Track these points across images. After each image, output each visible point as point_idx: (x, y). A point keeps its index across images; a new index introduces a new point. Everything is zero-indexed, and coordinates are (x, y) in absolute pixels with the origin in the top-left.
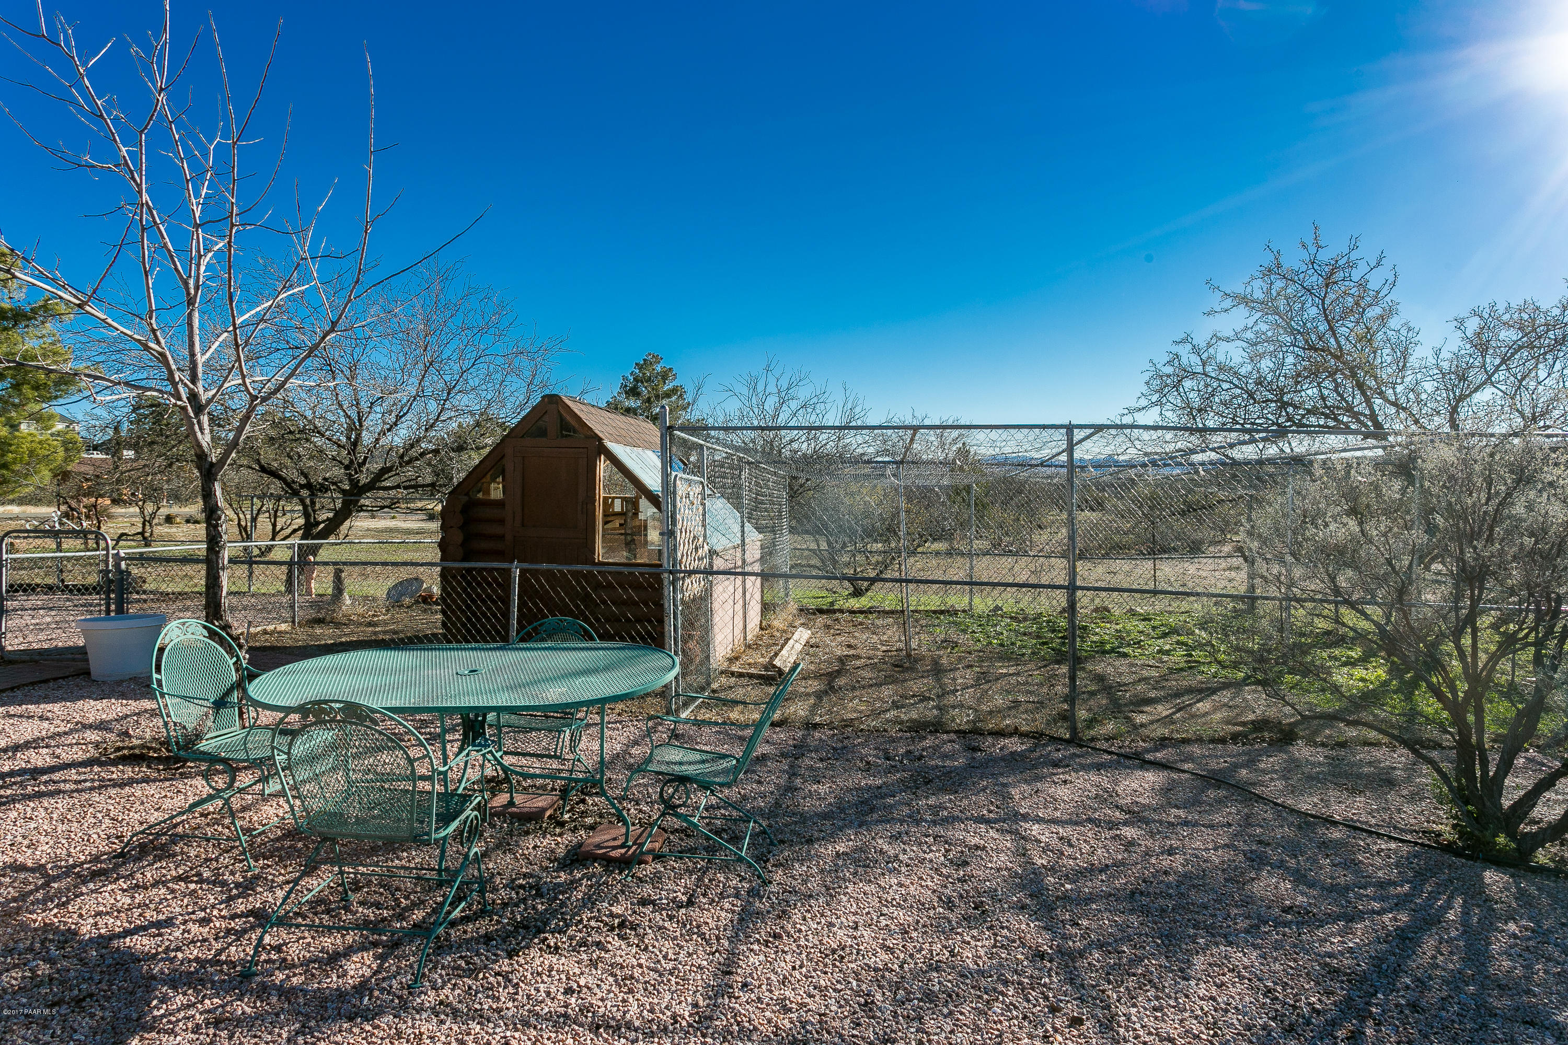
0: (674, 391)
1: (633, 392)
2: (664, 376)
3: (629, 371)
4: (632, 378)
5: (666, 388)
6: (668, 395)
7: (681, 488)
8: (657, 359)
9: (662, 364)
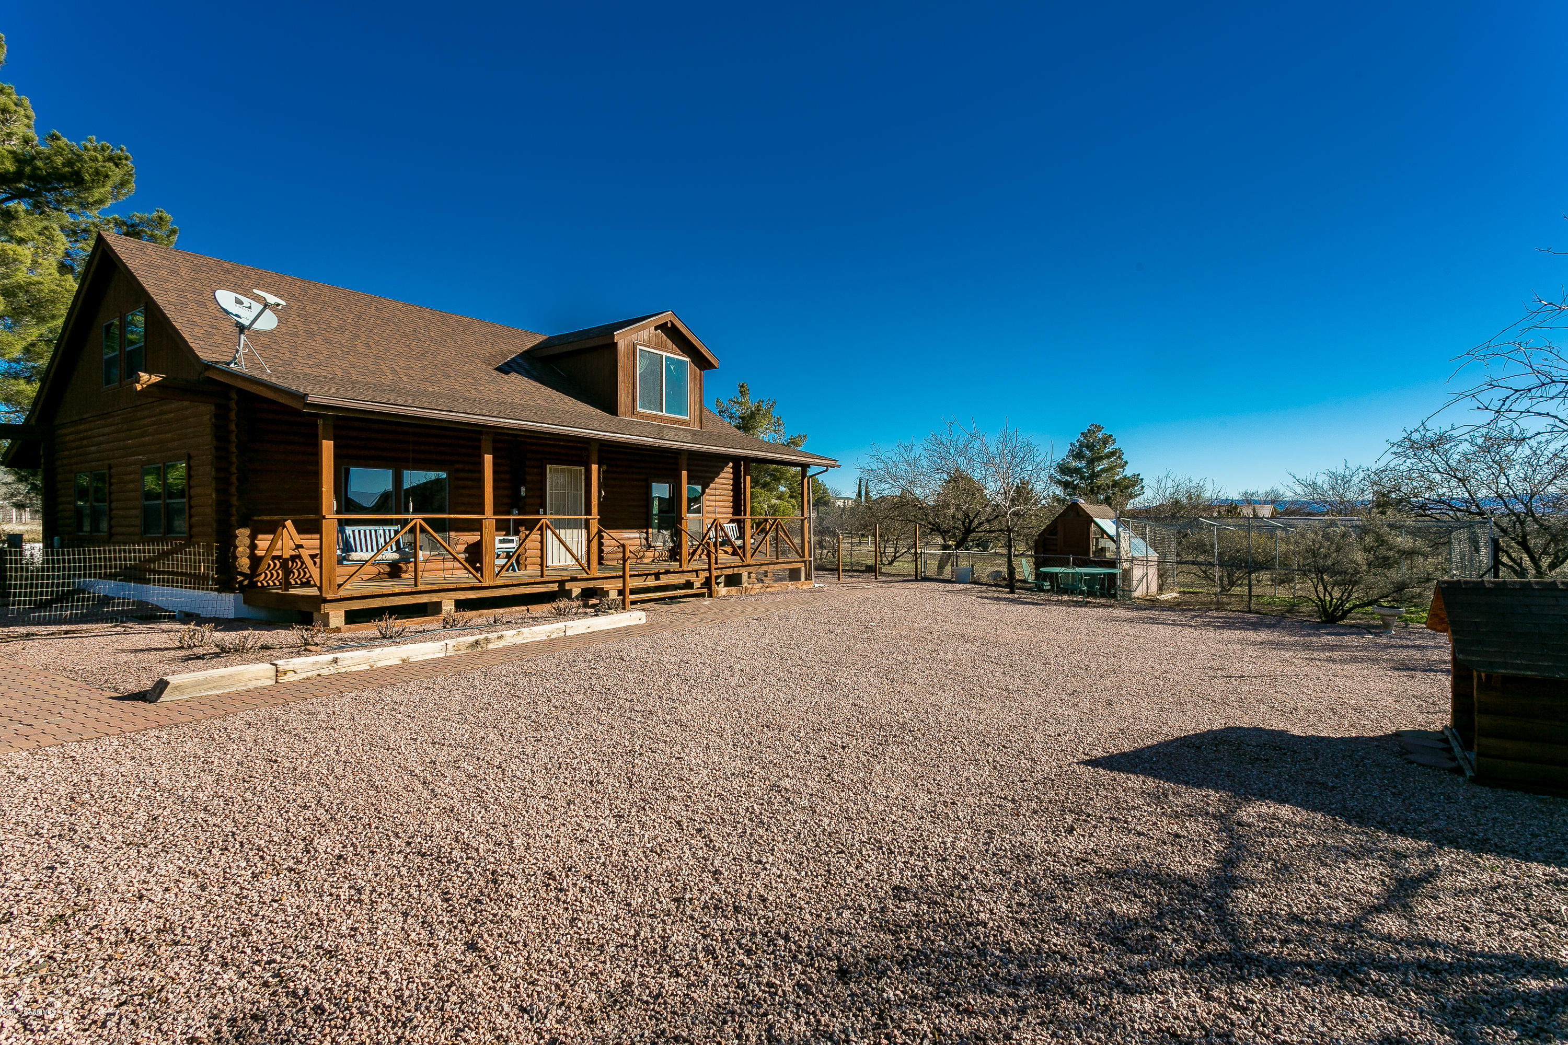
0: (1113, 453)
1: (1079, 456)
2: (1105, 441)
3: (1076, 438)
4: (1077, 444)
5: (1106, 451)
6: (1108, 456)
7: (1122, 535)
8: (1100, 428)
9: (1103, 432)
